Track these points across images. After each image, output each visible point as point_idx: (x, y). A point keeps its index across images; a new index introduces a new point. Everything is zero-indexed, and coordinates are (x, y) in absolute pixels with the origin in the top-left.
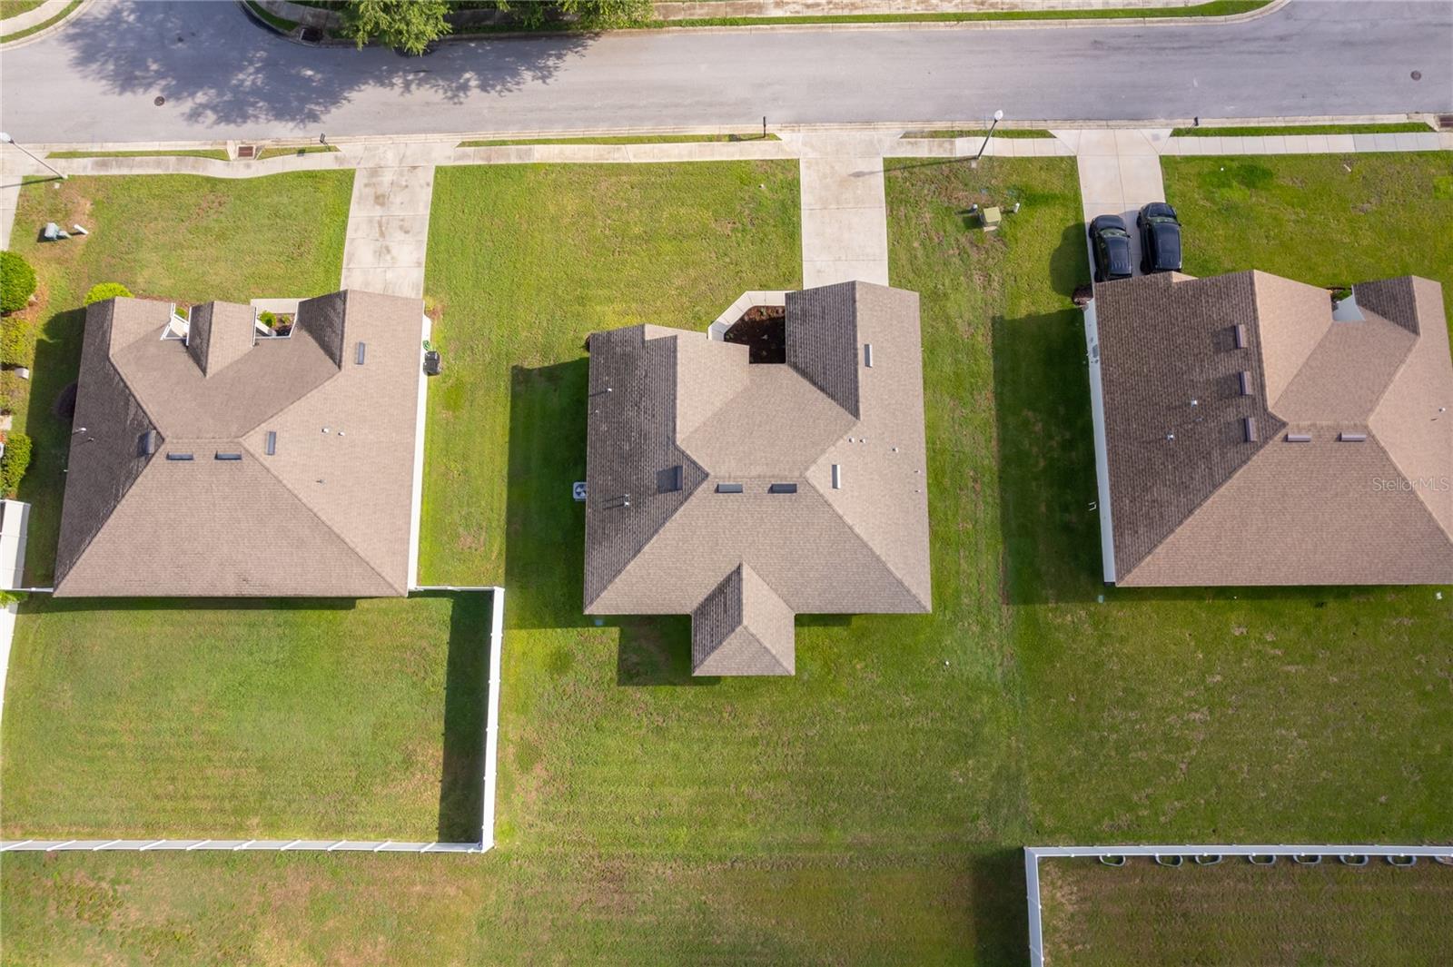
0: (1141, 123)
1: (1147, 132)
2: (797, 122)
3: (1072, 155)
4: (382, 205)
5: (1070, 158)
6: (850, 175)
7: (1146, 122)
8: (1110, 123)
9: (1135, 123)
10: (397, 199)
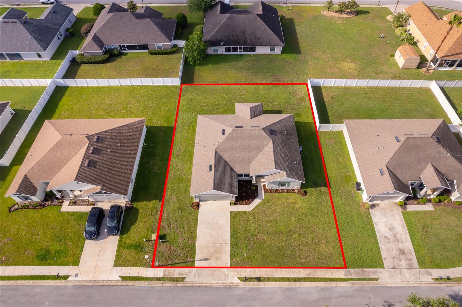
0: (80, 284)
1: (79, 278)
2: (231, 287)
3: (115, 267)
4: (400, 250)
5: (117, 266)
6: (209, 259)
7: (77, 284)
8: (93, 284)
9: (82, 284)
10: (395, 252)
